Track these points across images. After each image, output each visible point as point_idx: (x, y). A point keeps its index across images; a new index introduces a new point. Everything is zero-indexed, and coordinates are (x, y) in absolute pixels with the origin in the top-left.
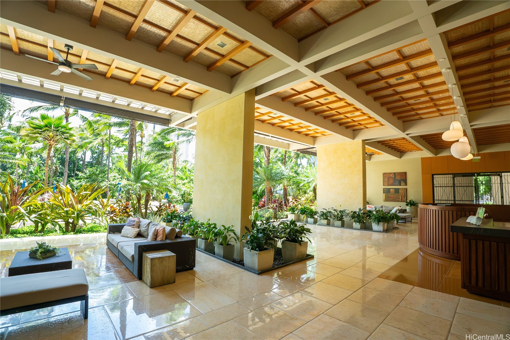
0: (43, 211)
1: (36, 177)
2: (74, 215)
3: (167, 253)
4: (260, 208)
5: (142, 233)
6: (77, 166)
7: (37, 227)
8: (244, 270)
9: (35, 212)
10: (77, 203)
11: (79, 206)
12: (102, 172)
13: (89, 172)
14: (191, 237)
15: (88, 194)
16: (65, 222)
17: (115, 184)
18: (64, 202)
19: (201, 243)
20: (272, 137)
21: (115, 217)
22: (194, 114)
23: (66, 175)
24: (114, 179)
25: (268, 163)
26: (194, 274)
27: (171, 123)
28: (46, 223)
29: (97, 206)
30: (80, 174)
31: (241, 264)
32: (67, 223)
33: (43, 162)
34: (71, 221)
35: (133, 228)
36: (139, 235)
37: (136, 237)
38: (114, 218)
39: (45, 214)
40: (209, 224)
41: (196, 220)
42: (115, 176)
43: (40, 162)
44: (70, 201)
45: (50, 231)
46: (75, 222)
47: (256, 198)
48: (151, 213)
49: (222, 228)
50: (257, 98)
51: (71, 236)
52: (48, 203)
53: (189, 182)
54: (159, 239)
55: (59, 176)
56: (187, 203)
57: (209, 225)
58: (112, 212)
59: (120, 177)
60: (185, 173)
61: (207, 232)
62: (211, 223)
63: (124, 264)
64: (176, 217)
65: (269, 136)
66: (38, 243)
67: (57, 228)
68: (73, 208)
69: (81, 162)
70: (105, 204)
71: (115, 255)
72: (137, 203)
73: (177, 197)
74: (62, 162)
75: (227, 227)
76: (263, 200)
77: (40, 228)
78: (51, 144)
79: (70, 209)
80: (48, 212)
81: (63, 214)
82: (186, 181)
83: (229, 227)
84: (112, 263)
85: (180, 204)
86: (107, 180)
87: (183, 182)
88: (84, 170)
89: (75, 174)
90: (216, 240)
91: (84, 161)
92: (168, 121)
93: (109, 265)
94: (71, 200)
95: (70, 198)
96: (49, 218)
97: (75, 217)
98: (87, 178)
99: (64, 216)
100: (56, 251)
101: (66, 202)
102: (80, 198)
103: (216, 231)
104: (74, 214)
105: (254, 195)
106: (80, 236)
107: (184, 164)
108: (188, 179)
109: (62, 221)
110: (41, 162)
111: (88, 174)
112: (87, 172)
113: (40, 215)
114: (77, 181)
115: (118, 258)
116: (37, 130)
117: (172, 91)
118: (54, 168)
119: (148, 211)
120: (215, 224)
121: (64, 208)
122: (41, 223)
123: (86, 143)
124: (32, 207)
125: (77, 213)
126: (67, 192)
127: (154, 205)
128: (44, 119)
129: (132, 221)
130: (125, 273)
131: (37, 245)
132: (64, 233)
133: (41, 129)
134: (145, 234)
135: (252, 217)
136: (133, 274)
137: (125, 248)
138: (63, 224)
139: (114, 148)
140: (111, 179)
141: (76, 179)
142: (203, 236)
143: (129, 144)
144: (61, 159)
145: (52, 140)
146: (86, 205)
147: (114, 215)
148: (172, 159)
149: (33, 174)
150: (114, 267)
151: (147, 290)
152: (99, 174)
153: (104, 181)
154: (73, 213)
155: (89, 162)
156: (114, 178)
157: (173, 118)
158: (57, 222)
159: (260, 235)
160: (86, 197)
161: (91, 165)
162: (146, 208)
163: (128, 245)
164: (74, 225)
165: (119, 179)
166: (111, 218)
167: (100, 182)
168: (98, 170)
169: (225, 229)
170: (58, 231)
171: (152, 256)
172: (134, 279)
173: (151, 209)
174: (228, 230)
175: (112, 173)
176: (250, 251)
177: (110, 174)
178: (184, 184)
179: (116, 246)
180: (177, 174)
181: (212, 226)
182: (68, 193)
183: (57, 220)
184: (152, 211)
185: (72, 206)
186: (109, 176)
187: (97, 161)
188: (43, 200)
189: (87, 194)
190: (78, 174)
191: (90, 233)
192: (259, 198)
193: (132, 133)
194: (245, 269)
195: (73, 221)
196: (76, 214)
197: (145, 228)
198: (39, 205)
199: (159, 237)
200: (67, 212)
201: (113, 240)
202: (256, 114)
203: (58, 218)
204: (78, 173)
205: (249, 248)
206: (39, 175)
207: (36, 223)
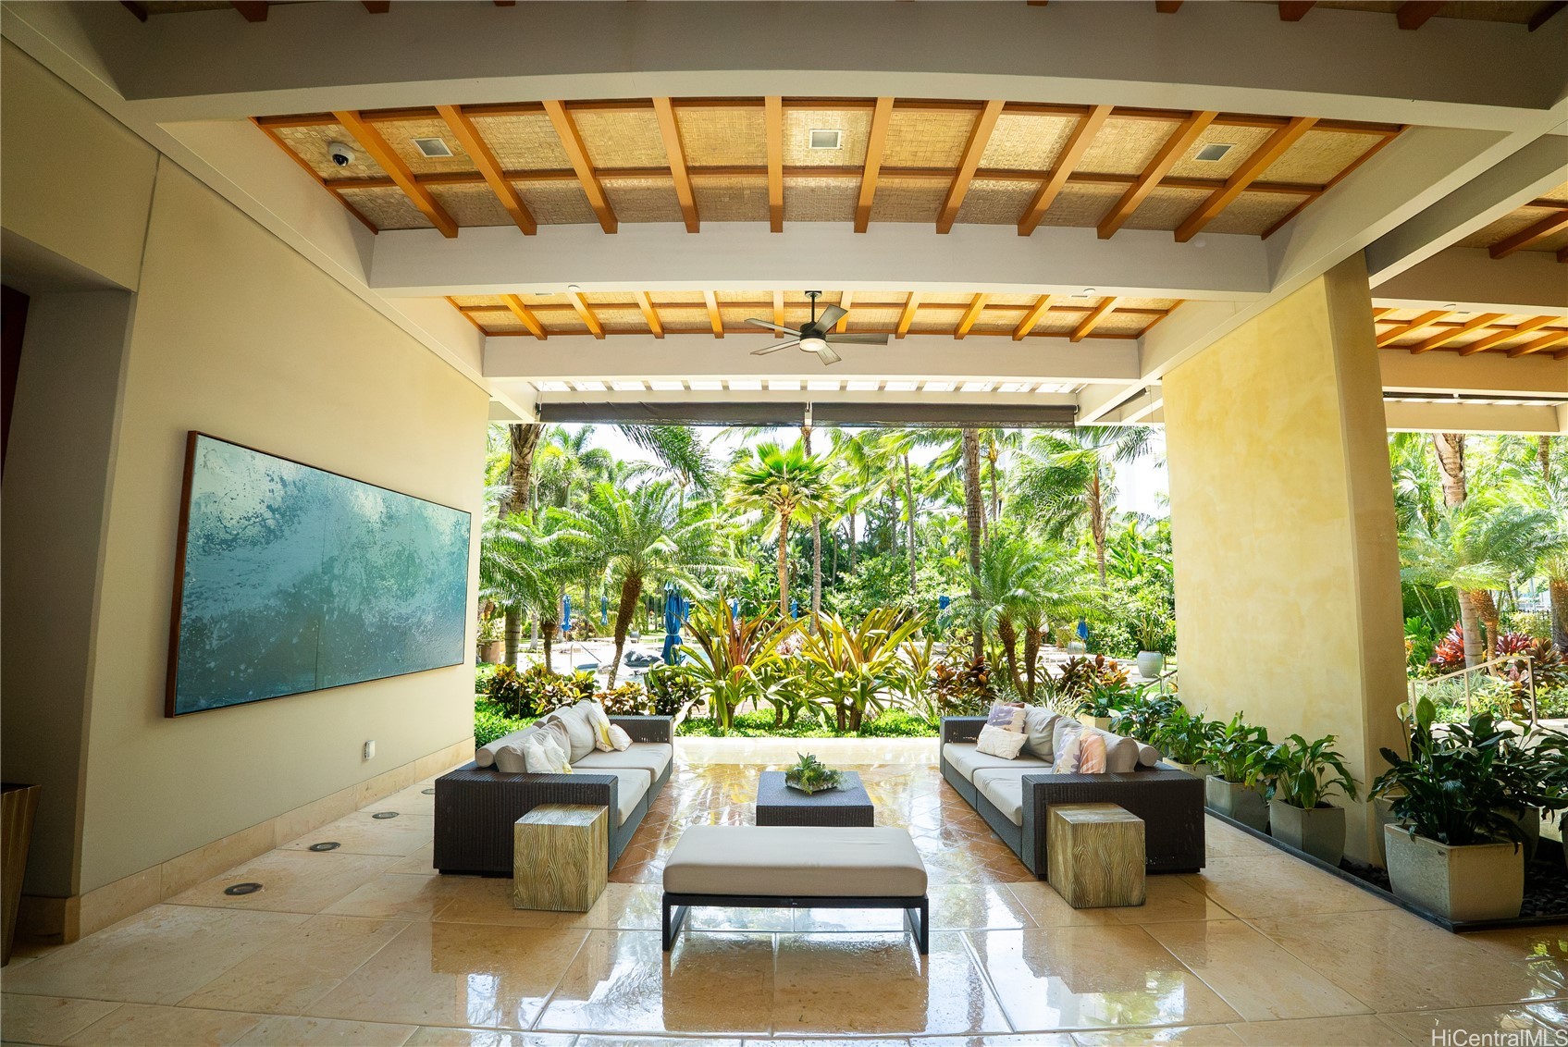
0: (790, 678)
1: (755, 590)
2: (854, 689)
3: (1117, 815)
4: (1440, 670)
5: (1036, 747)
6: (838, 557)
7: (780, 713)
8: (1389, 905)
9: (774, 679)
10: (859, 661)
11: (864, 668)
12: (899, 568)
13: (867, 572)
14: (1179, 766)
15: (883, 636)
16: (836, 704)
17: (932, 599)
18: (830, 655)
19: (1217, 792)
20: (1461, 396)
21: (951, 694)
22: (1150, 379)
23: (817, 581)
24: (929, 585)
25: (1461, 496)
26: (1202, 887)
27: (1081, 416)
28: (799, 706)
29: (903, 665)
30: (846, 577)
31: (1376, 882)
32: (841, 708)
33: (766, 554)
34: (849, 701)
35: (1009, 730)
36: (1027, 752)
37: (1016, 758)
38: (949, 697)
39: (795, 684)
40: (1242, 728)
41: (1194, 712)
42: (931, 579)
43: (760, 554)
44: (843, 652)
45: (806, 727)
46: (859, 706)
47: (1418, 631)
48: (1045, 684)
49: (1294, 747)
50: (1375, 281)
51: (851, 741)
52: (801, 659)
53: (1150, 583)
54: (1088, 770)
55: (800, 585)
56: (1149, 653)
57: (1244, 732)
58: (943, 681)
59: (944, 579)
60: (1133, 554)
61: (1235, 755)
62: (1246, 726)
63: (993, 831)
64: (1124, 700)
65: (1451, 396)
66: (801, 756)
67: (821, 718)
68: (852, 671)
69: (846, 547)
70: (921, 660)
71: (967, 802)
72: (1002, 655)
73: (1116, 633)
74: (806, 548)
75: (1310, 742)
76: (1453, 637)
77: (786, 716)
78: (786, 513)
79: (846, 672)
80: (802, 679)
81: (832, 685)
82: (1137, 580)
83: (1320, 743)
84: (961, 823)
85: (1125, 654)
86: (911, 592)
87: (1131, 583)
88: (856, 566)
89: (834, 577)
90: (1273, 783)
91: (850, 541)
92: (1071, 412)
93: (952, 827)
94: (845, 651)
95: (842, 648)
96: (802, 694)
97: (856, 692)
98: (863, 588)
99: (833, 690)
100: (836, 777)
101: (835, 657)
102: (866, 645)
103: (1270, 754)
104: (856, 686)
105: (1408, 619)
106: (871, 742)
107: (1129, 526)
108: (1145, 574)
109: (829, 702)
110: (762, 553)
111: (864, 577)
112: (863, 572)
113: (785, 686)
114: (842, 596)
115: (976, 811)
116: (755, 486)
117: (1073, 327)
118: (789, 565)
119: (1037, 680)
120: (1262, 732)
121: (833, 670)
122: (788, 706)
123: (853, 496)
124: (769, 669)
125: (862, 684)
126: (835, 632)
127: (1052, 661)
128: (765, 456)
129: (1002, 711)
130: (1000, 855)
131: (799, 761)
132: (837, 732)
133: (763, 482)
134: (1044, 750)
135: (1407, 711)
136: (1021, 860)
137: (993, 785)
138: (832, 710)
139: (921, 501)
140: (921, 586)
141: (839, 591)
142: (1220, 767)
143: (968, 491)
144: (802, 543)
145: (786, 503)
146: (881, 664)
147: (949, 689)
148: (1088, 516)
149: (749, 583)
150: (969, 835)
151: (1063, 914)
152: (891, 576)
153: (905, 593)
154: (853, 684)
155: (863, 544)
156: (929, 582)
157: (1084, 402)
158: (819, 705)
159: (1450, 785)
160: (878, 642)
161: (870, 551)
162: (1031, 671)
163: (1001, 779)
164: (857, 715)
165: (942, 585)
166: (941, 698)
167: (895, 597)
168: (888, 563)
169: (1305, 749)
170: (825, 727)
171: (1075, 818)
172: (1023, 874)
173: (1043, 673)
174: (1314, 752)
175: (924, 569)
176: (1413, 839)
177: (917, 573)
178: (1133, 591)
179: (969, 779)
180: (1108, 558)
181: (1253, 737)
182: (839, 636)
183: (819, 700)
184: (1047, 678)
185: (847, 666)
186: (916, 580)
187: (883, 539)
188: (788, 651)
189: (879, 636)
190: (842, 578)
191: (894, 735)
192: (1433, 632)
193: (973, 460)
194: (1392, 900)
195: (854, 703)
196: (859, 685)
197: (1041, 732)
198: (781, 664)
199: (1087, 762)
200: (840, 680)
201: (958, 761)
202: (1380, 329)
203: (821, 694)
204: (841, 574)
205: (1407, 828)
206: (762, 585)
207: (778, 704)
